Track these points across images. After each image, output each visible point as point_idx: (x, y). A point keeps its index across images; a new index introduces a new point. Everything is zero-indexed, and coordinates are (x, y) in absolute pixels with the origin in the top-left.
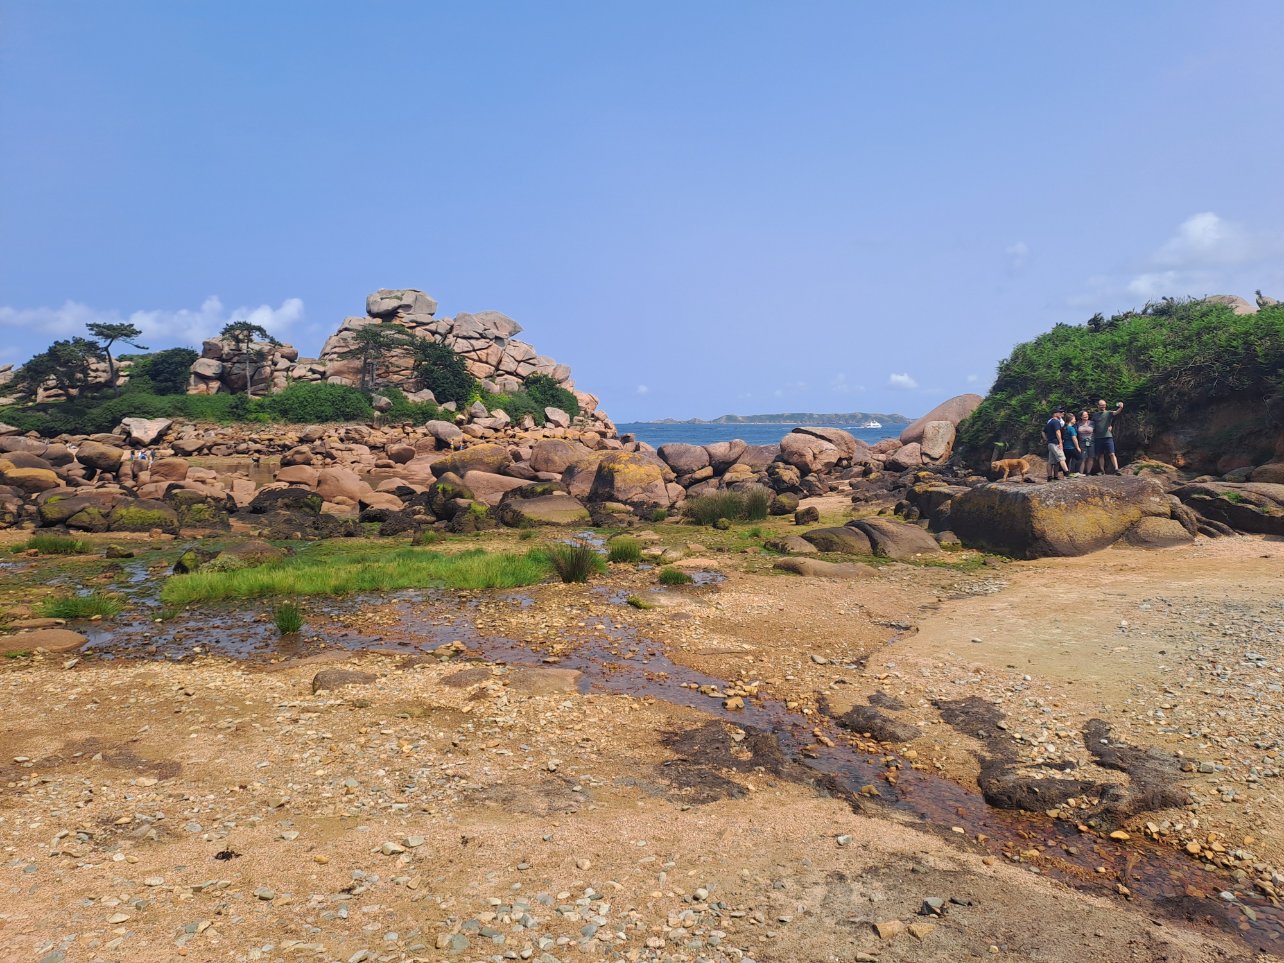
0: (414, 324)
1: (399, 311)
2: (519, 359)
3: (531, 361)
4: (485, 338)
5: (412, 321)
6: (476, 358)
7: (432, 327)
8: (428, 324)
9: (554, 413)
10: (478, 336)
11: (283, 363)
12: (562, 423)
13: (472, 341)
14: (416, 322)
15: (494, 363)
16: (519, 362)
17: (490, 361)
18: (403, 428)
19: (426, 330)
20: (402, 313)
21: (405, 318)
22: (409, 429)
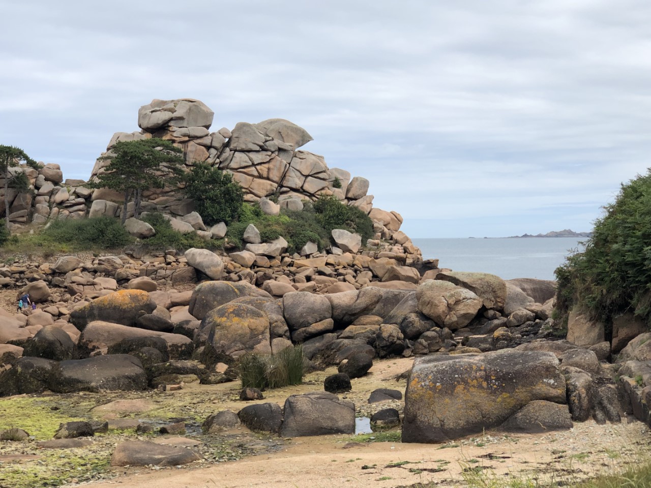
0: (187, 139)
1: (171, 124)
2: (306, 173)
3: (321, 175)
4: (266, 150)
5: (185, 135)
6: (256, 174)
7: (207, 141)
8: (201, 137)
9: (343, 236)
10: (258, 148)
11: (47, 187)
12: (351, 247)
13: (252, 155)
14: (189, 136)
15: (276, 179)
16: (306, 176)
17: (271, 176)
18: (165, 257)
19: (199, 144)
20: (174, 126)
21: (177, 131)
22: (171, 258)
